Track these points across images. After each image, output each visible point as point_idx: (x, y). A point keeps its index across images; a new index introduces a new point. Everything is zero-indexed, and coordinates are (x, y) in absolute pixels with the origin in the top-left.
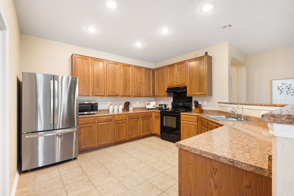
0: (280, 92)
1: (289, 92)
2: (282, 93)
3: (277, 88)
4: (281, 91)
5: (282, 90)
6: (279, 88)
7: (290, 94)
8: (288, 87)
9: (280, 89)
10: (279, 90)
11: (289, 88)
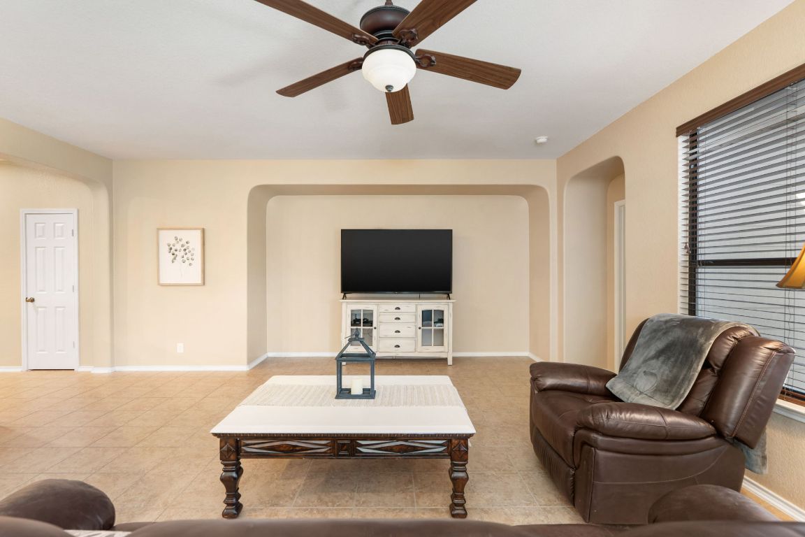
0: (173, 257)
1: (185, 257)
2: (175, 259)
3: (168, 248)
4: (173, 254)
5: (176, 253)
6: (171, 249)
7: (187, 262)
8: (185, 248)
9: (173, 251)
10: (171, 254)
11: (185, 250)
